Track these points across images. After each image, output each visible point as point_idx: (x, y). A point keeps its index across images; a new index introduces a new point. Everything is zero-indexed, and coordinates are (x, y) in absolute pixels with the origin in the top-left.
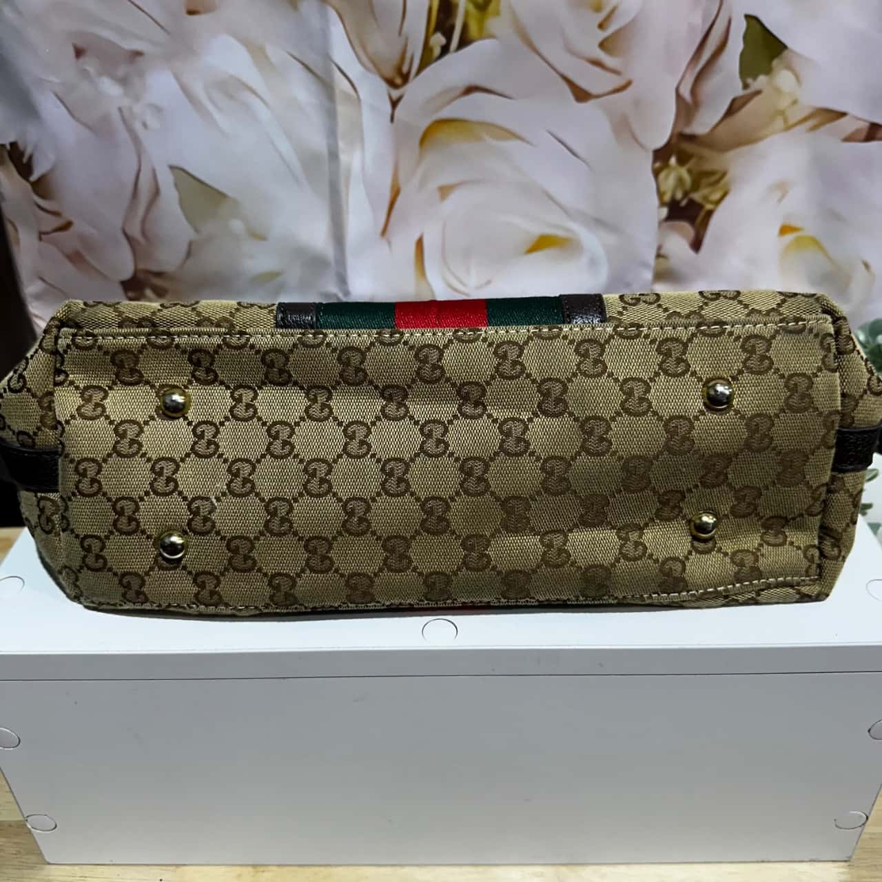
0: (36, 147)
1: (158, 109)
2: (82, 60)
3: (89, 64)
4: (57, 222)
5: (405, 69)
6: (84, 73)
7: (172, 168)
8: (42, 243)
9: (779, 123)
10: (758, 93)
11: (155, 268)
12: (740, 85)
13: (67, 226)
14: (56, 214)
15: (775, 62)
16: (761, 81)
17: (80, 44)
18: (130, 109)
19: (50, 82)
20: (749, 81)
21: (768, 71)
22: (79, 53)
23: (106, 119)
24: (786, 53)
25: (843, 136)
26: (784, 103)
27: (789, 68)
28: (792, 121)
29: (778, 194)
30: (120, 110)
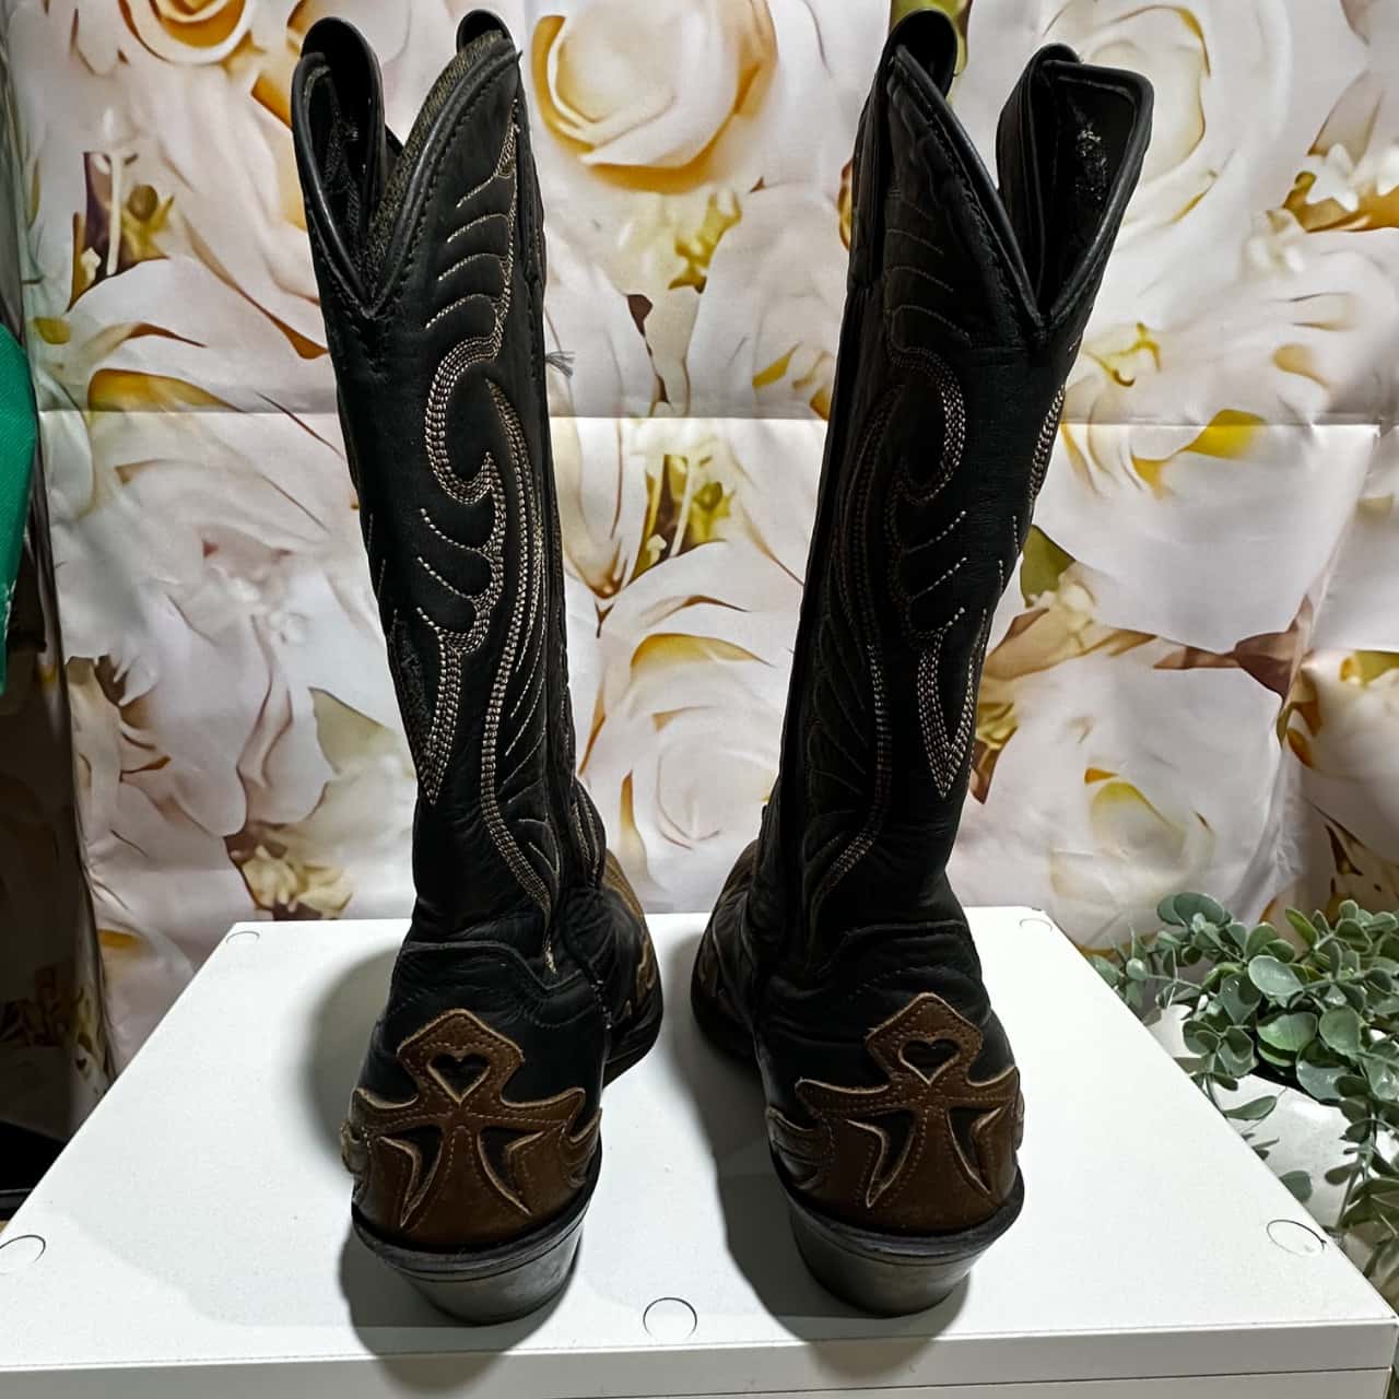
0: (134, 662)
1: (302, 619)
2: (211, 558)
3: (220, 564)
4: (149, 758)
5: (616, 577)
6: (212, 575)
7: (312, 690)
8: (123, 785)
9: (1073, 647)
10: (1046, 611)
11: (274, 820)
12: (1023, 602)
13: (162, 763)
14: (149, 748)
15: (1062, 577)
16: (1047, 598)
17: (211, 539)
18: (266, 618)
19: (168, 583)
20: (1033, 597)
21: (1054, 587)
22: (209, 550)
23: (232, 631)
24: (1073, 567)
25: (1155, 662)
26: (1077, 624)
27: (1080, 584)
28: (1088, 645)
29: (1080, 731)
30: (253, 618)
